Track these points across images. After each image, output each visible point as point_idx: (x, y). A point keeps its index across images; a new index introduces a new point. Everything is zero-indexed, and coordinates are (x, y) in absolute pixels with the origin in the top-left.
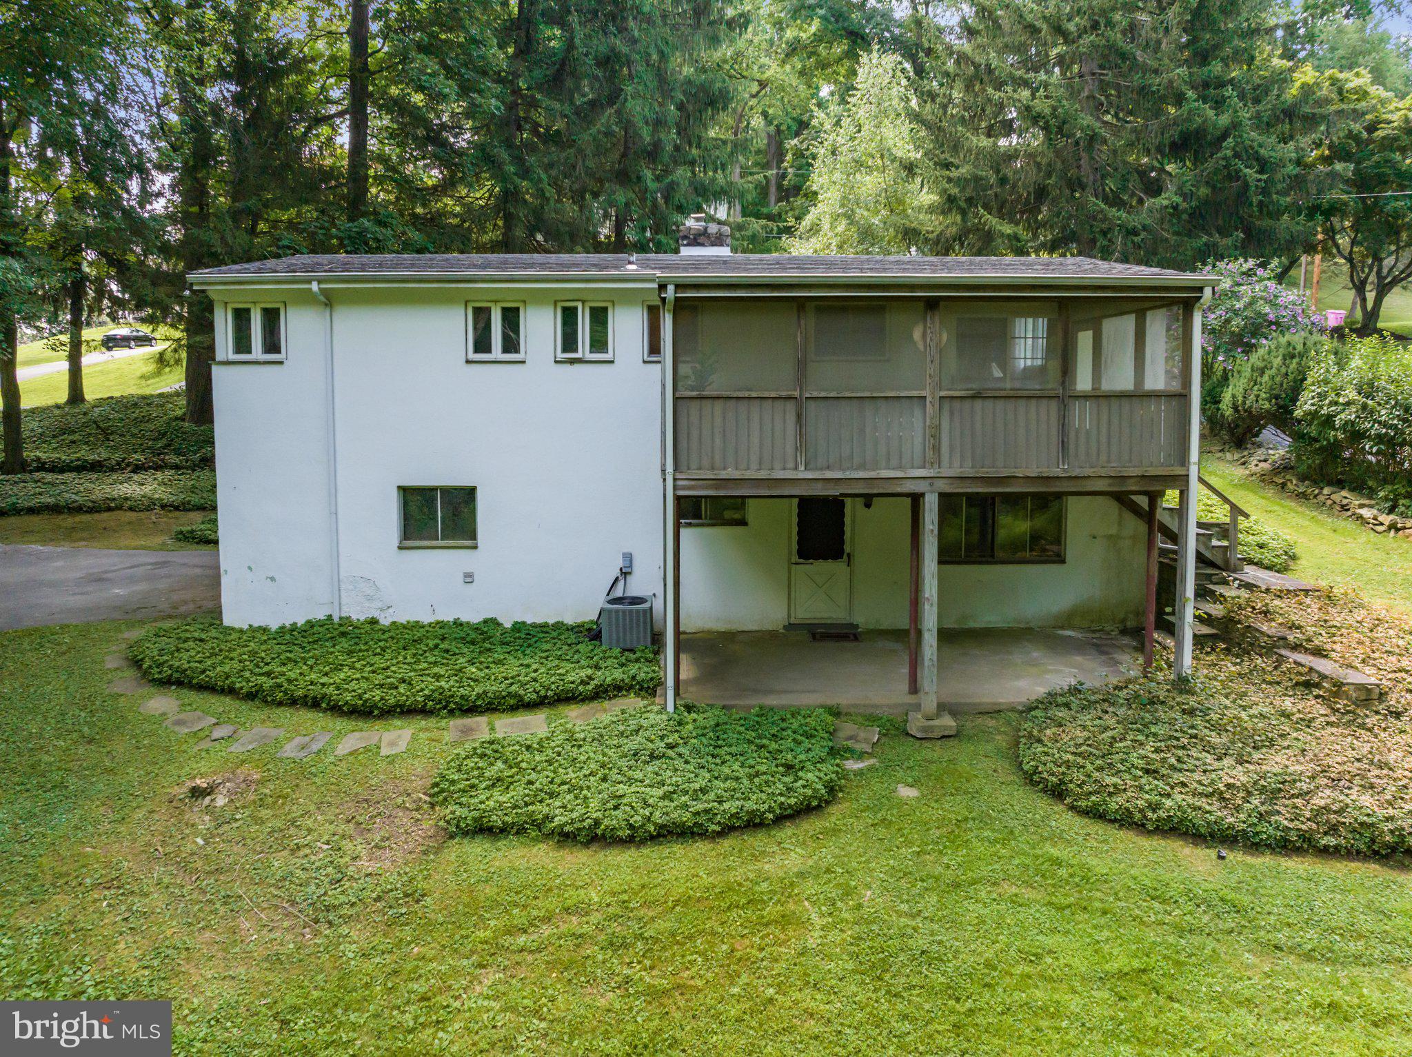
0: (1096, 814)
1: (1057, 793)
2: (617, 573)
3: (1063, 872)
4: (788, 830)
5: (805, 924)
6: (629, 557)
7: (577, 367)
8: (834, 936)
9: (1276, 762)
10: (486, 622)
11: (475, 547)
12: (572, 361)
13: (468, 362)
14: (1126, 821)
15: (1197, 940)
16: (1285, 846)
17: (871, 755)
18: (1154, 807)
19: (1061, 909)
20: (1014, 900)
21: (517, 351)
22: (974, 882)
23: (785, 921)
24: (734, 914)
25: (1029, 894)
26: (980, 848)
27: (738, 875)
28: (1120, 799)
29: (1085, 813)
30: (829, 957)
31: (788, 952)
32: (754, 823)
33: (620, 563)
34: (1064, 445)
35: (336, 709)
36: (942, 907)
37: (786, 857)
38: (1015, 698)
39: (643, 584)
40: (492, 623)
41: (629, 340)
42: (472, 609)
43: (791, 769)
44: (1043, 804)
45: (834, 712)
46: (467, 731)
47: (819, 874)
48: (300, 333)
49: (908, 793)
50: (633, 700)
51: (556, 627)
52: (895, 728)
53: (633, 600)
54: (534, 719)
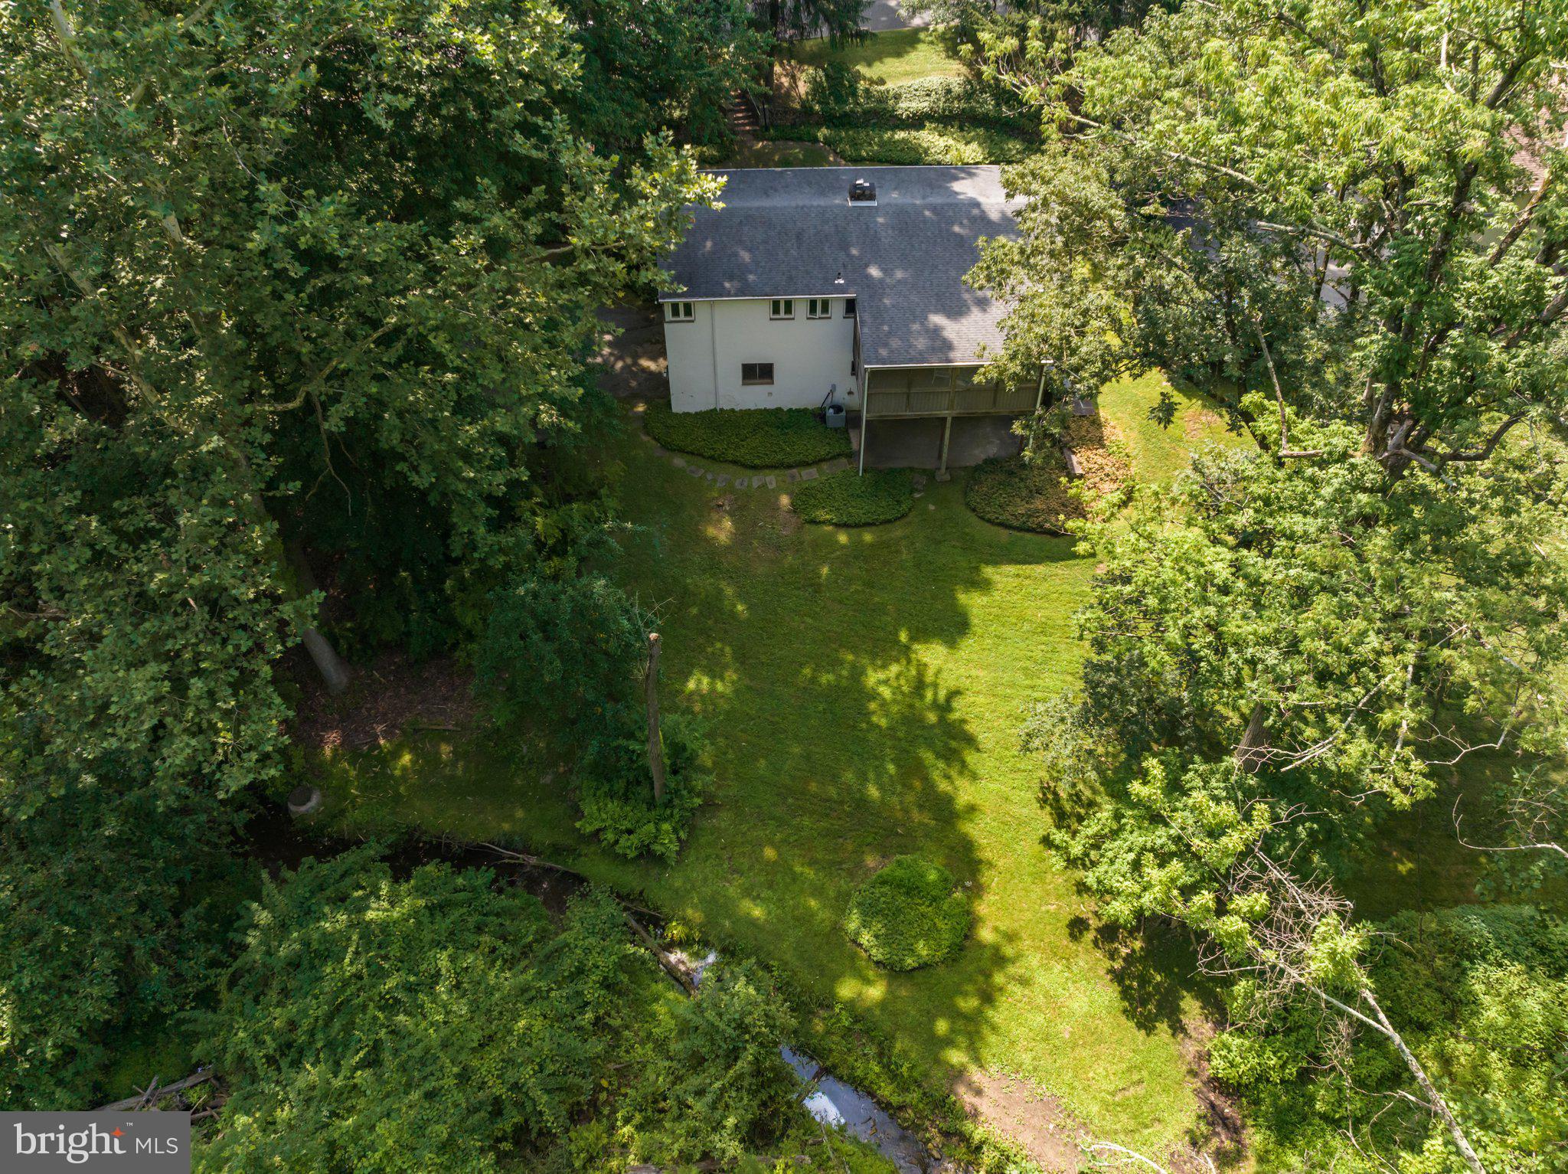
0: (982, 519)
1: (973, 510)
2: (829, 391)
3: (968, 537)
4: (897, 523)
5: (901, 553)
6: (834, 385)
7: (815, 320)
8: (908, 556)
9: (1038, 503)
10: (777, 409)
11: (772, 383)
12: (813, 318)
13: (772, 319)
14: (989, 521)
15: (995, 558)
16: (1027, 530)
17: (923, 491)
18: (998, 518)
19: (964, 549)
20: (953, 546)
21: (791, 315)
22: (945, 541)
23: (897, 552)
24: (884, 549)
25: (957, 544)
26: (949, 529)
27: (885, 538)
28: (989, 515)
29: (979, 517)
30: (908, 562)
31: (898, 560)
32: (889, 521)
33: (830, 388)
35: (745, 466)
36: (935, 549)
37: (898, 531)
38: (972, 463)
39: (840, 396)
40: (779, 410)
41: (837, 310)
42: (771, 405)
43: (899, 502)
44: (969, 514)
45: (912, 469)
46: (793, 477)
47: (906, 537)
48: (701, 311)
49: (932, 507)
50: (844, 460)
51: (805, 411)
52: (931, 475)
53: (838, 409)
54: (813, 470)
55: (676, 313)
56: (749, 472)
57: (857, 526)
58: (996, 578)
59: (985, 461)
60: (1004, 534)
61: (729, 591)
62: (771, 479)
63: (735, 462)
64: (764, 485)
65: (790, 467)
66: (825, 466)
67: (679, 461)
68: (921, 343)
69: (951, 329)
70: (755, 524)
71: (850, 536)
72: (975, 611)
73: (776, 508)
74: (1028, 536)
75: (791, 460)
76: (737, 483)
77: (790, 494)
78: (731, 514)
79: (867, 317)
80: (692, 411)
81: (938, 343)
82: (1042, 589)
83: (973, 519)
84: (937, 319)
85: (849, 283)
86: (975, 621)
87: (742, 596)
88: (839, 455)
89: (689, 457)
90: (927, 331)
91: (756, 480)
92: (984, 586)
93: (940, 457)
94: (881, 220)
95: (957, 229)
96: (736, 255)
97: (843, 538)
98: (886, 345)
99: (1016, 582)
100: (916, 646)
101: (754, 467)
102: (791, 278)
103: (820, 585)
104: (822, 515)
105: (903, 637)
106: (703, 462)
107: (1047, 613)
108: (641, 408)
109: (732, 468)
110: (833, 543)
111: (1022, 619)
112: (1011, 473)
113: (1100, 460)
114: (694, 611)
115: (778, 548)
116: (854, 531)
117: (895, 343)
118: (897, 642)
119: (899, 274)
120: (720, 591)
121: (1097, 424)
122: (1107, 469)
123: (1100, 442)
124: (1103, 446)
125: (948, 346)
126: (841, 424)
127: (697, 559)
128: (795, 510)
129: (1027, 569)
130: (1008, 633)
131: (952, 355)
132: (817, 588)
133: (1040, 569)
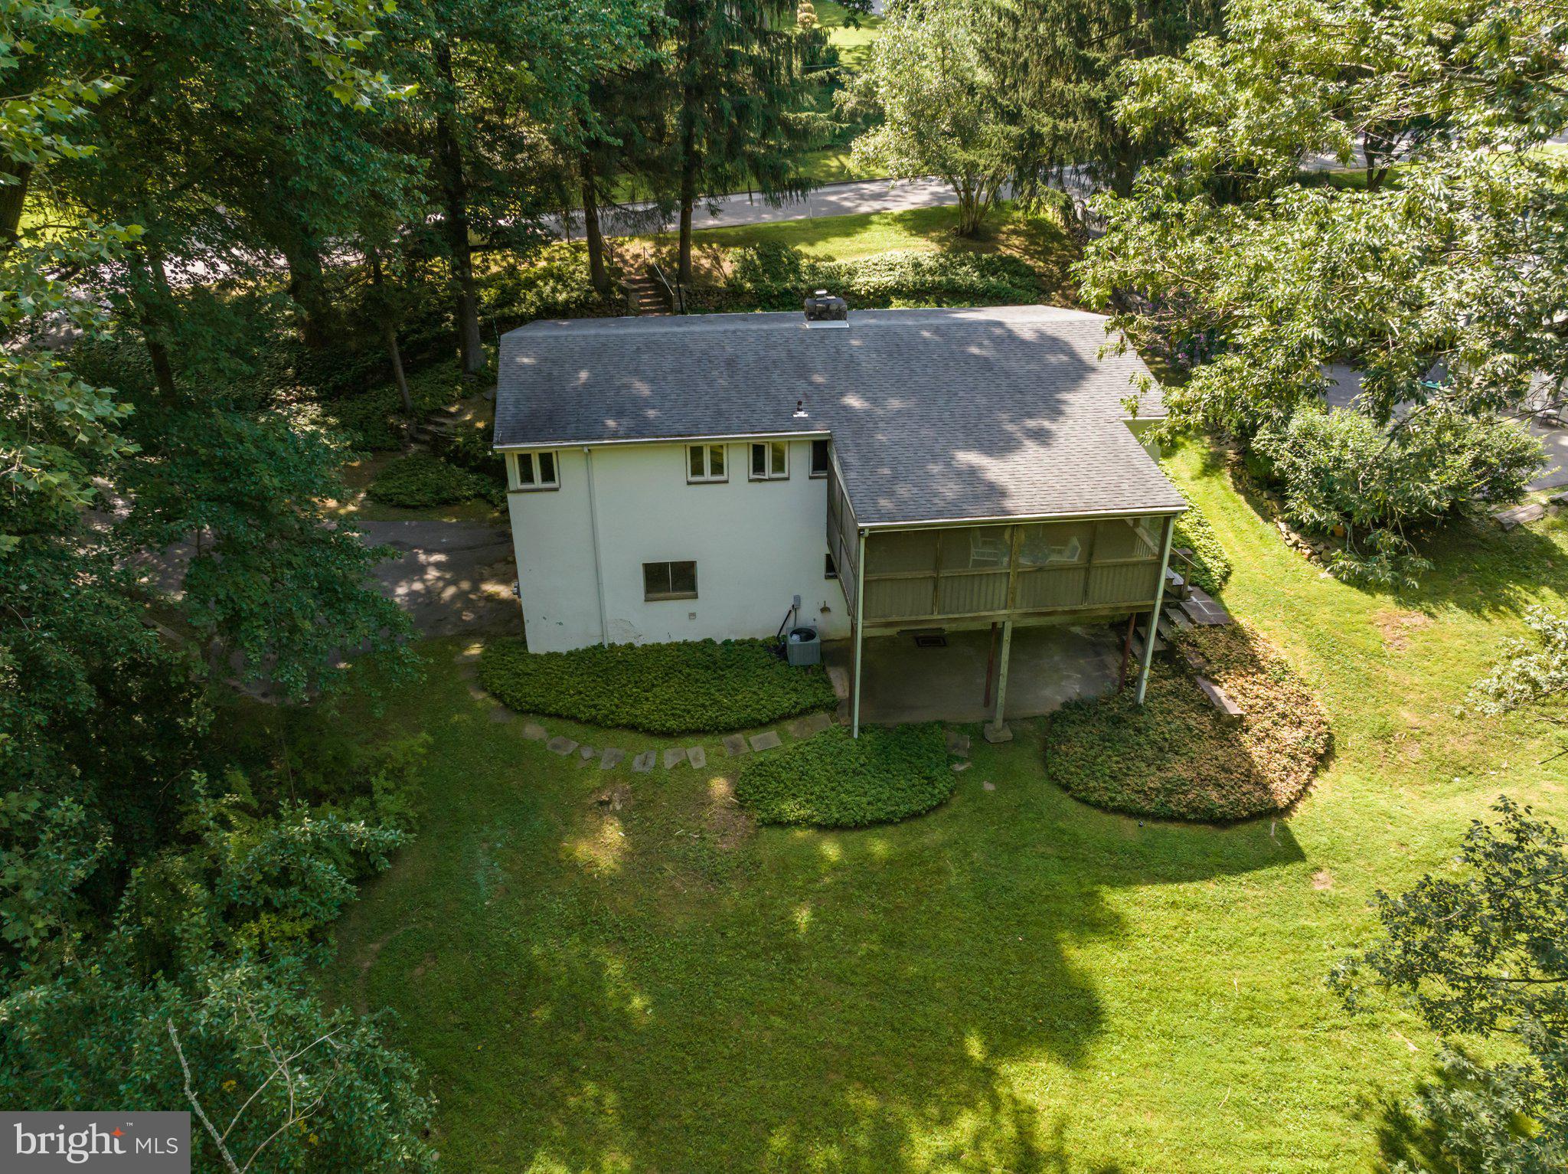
0: (1085, 801)
1: (1066, 788)
2: (789, 607)
3: (1066, 838)
4: (931, 818)
5: (948, 873)
6: (797, 599)
7: (764, 484)
8: (962, 879)
9: (1179, 769)
10: (705, 641)
11: (696, 597)
12: (760, 480)
13: (689, 483)
14: (1098, 805)
15: (1122, 873)
16: (1172, 818)
17: (968, 760)
18: (1112, 799)
19: (1063, 859)
20: (1043, 856)
21: (721, 473)
22: (1025, 846)
23: (940, 871)
24: (914, 868)
25: (1049, 851)
26: (1028, 825)
27: (912, 846)
28: (1096, 795)
29: (1077, 799)
30: (962, 890)
31: (943, 887)
32: (915, 815)
33: (792, 602)
34: (1086, 592)
35: (650, 732)
36: (1010, 862)
37: (934, 834)
38: (1046, 710)
39: (808, 615)
40: (709, 642)
41: (799, 461)
42: (694, 634)
43: (931, 780)
44: (1058, 794)
45: (943, 724)
46: (735, 747)
47: (952, 844)
48: (568, 468)
49: (989, 787)
50: (822, 716)
51: (752, 643)
52: (978, 734)
53: (807, 634)
54: (771, 735)
55: (527, 477)
56: (658, 743)
57: (858, 826)
58: (1133, 913)
59: (1066, 705)
60: (1130, 828)
61: (615, 968)
62: (697, 752)
63: (633, 727)
64: (685, 764)
65: (730, 730)
66: (791, 726)
67: (533, 730)
68: (950, 490)
69: (995, 469)
70: (669, 833)
71: (845, 847)
72: (1109, 982)
73: (703, 800)
74: (1173, 828)
75: (732, 718)
76: (637, 764)
77: (730, 776)
78: (624, 819)
79: (852, 458)
80: (563, 649)
81: (981, 489)
82: (1226, 929)
83: (1069, 804)
84: (968, 457)
85: (815, 417)
86: (1112, 1004)
87: (638, 979)
88: (813, 708)
89: (553, 723)
90: (959, 474)
91: (669, 756)
92: (1111, 927)
93: (989, 700)
94: (855, 343)
95: (974, 350)
96: (628, 387)
97: (831, 850)
98: (891, 494)
99: (1173, 918)
100: (1006, 1069)
101: (668, 734)
102: (719, 413)
103: (797, 946)
104: (790, 809)
105: (975, 1048)
106: (575, 729)
107: (1249, 976)
108: (475, 650)
109: (628, 737)
110: (812, 861)
111: (1205, 993)
112: (1117, 721)
113: (1262, 691)
114: (543, 1014)
115: (715, 878)
116: (852, 836)
117: (903, 490)
118: (965, 1060)
119: (895, 404)
120: (598, 968)
121: (1238, 634)
122: (1280, 707)
123: (1252, 663)
124: (1262, 670)
125: (996, 492)
126: (814, 660)
127: (557, 906)
128: (742, 801)
129: (1188, 890)
130: (1187, 1026)
131: (1009, 504)
132: (791, 951)
133: (1210, 890)
